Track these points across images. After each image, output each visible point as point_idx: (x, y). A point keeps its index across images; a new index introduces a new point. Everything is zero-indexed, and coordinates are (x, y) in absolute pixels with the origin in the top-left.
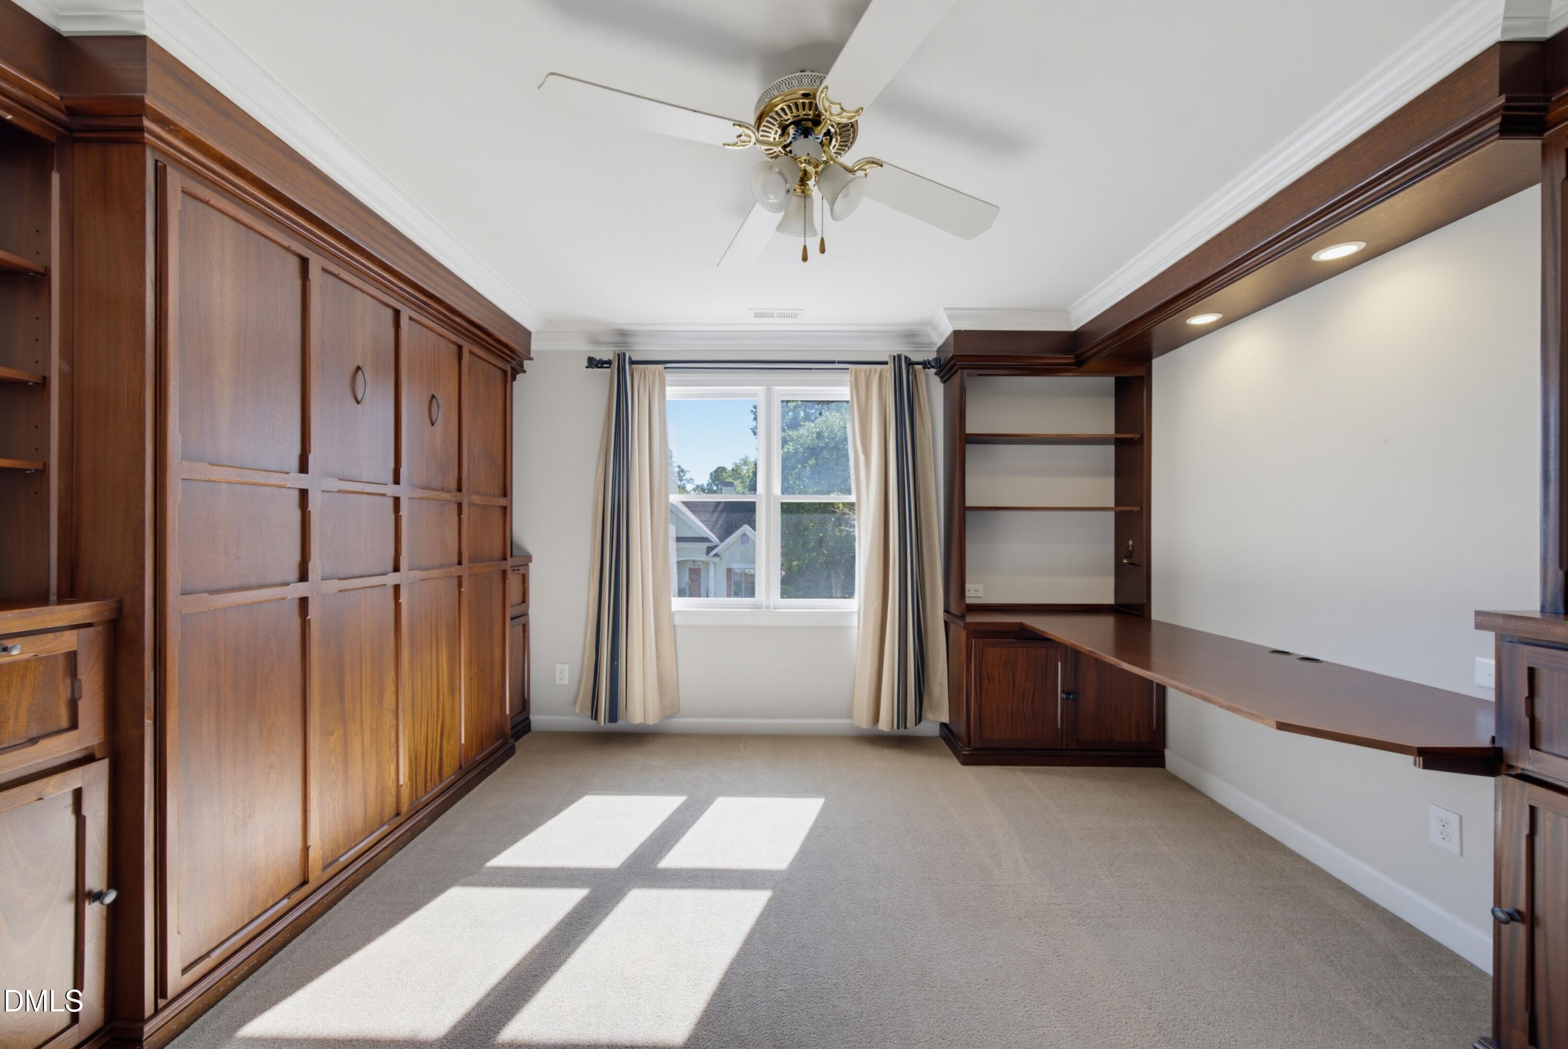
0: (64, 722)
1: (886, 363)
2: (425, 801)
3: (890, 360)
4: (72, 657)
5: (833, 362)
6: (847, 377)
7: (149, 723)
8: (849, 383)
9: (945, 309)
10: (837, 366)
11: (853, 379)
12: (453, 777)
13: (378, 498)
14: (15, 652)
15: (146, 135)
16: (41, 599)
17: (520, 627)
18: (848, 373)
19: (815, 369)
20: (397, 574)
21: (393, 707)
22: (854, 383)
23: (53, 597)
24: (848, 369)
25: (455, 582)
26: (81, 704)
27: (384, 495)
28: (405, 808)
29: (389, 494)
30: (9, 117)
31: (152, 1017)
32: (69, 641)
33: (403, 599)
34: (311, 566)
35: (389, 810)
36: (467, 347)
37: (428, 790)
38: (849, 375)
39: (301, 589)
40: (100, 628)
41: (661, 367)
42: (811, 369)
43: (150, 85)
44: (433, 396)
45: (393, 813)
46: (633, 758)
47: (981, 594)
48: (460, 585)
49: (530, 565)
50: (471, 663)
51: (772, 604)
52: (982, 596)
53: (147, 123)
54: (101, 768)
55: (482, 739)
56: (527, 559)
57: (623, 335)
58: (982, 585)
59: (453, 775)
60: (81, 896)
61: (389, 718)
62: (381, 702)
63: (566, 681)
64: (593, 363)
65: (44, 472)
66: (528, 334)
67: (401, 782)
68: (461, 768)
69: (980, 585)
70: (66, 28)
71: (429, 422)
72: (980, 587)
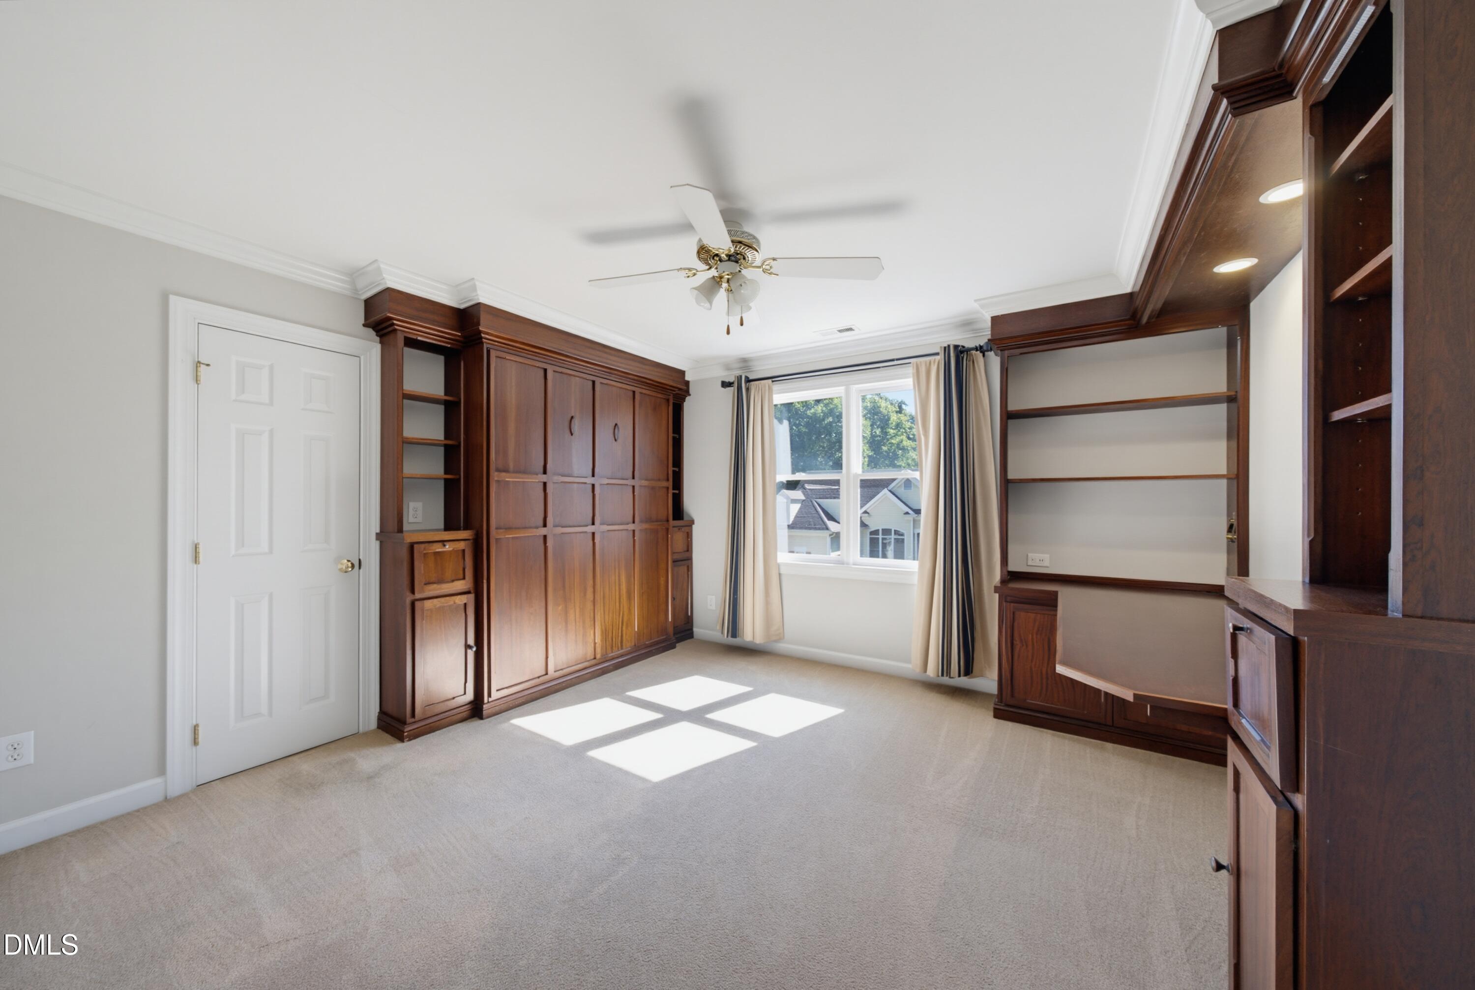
0: (461, 576)
1: (937, 354)
2: (612, 656)
3: (941, 350)
4: (464, 551)
5: (893, 360)
6: (910, 370)
7: (485, 581)
8: (911, 375)
9: (976, 301)
10: (896, 362)
11: (915, 371)
12: (630, 648)
13: (583, 485)
14: (447, 547)
15: (483, 340)
16: (458, 529)
17: (686, 568)
18: (910, 366)
19: (883, 367)
20: (593, 526)
21: (592, 599)
22: (915, 374)
23: (462, 529)
24: (910, 363)
25: (631, 533)
26: (466, 570)
27: (585, 483)
28: (598, 656)
29: (588, 482)
30: (449, 346)
31: (486, 703)
32: (462, 545)
33: (597, 540)
34: (548, 519)
35: (590, 655)
36: (637, 390)
37: (613, 651)
38: (911, 368)
39: (543, 531)
40: (471, 541)
41: (770, 381)
42: (879, 367)
43: (482, 322)
44: (616, 424)
45: (592, 657)
46: (741, 664)
47: (1047, 563)
48: (634, 536)
49: (694, 526)
50: (642, 584)
51: (851, 561)
52: (1048, 566)
53: (483, 335)
54: (472, 597)
55: (651, 633)
56: (692, 522)
57: (745, 362)
58: (1048, 555)
59: (630, 647)
60: (468, 647)
61: (589, 605)
62: (585, 595)
63: (713, 608)
64: (725, 385)
65: (459, 479)
66: (682, 373)
67: (596, 641)
68: (635, 645)
69: (1046, 555)
70: (462, 307)
71: (614, 439)
72: (1046, 557)
